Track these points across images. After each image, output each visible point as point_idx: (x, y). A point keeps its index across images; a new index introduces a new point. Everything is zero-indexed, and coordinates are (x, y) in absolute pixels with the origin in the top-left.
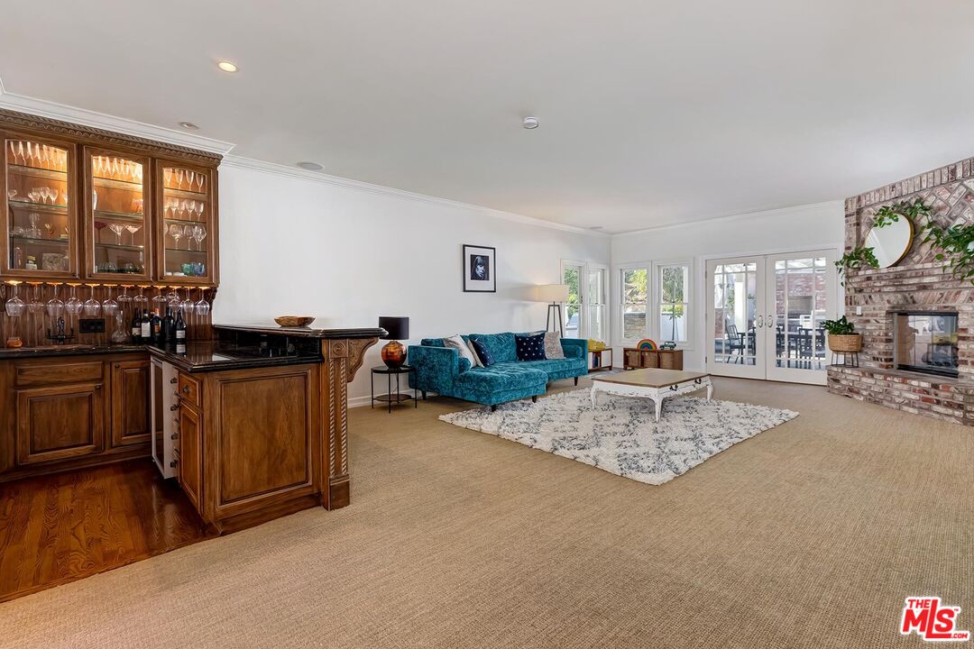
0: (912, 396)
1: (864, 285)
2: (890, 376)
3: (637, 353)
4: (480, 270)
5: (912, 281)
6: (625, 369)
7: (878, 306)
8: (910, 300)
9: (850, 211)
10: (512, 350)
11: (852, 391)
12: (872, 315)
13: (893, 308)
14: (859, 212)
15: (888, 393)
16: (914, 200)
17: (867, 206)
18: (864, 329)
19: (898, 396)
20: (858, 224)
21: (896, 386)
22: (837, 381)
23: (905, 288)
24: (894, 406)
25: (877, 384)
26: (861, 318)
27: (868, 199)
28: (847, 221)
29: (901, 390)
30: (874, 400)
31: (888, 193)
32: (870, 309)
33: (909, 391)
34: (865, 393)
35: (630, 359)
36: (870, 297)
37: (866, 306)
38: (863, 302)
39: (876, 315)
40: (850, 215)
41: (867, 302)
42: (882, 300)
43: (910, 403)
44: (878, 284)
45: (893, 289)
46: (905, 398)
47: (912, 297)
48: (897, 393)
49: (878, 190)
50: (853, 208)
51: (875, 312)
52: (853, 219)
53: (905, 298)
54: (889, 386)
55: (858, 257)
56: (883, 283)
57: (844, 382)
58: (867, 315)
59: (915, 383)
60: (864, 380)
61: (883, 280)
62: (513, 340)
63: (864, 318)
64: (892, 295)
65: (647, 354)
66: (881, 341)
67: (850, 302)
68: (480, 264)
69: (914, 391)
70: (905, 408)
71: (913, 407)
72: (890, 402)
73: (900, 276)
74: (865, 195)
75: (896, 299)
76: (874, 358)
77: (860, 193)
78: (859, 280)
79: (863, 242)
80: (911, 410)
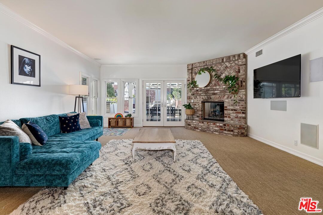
0: (217, 129)
1: (195, 93)
2: (209, 122)
3: (115, 120)
4: (27, 69)
5: (211, 92)
6: (109, 127)
7: (199, 100)
8: (209, 98)
9: (189, 69)
10: (58, 127)
11: (195, 128)
12: (197, 103)
13: (204, 100)
14: (192, 69)
15: (208, 128)
16: (210, 67)
17: (195, 67)
18: (194, 107)
19: (212, 129)
20: (192, 73)
21: (211, 125)
22: (189, 125)
23: (208, 94)
24: (210, 132)
25: (205, 125)
26: (193, 103)
27: (195, 65)
28: (188, 72)
29: (213, 127)
30: (203, 131)
31: (202, 64)
32: (196, 100)
33: (215, 127)
34: (200, 128)
35: (111, 123)
36: (196, 97)
37: (195, 99)
38: (194, 98)
39: (198, 103)
40: (189, 70)
41: (195, 98)
42: (200, 98)
43: (216, 131)
44: (200, 93)
45: (204, 94)
46: (215, 129)
47: (210, 97)
48: (211, 128)
49: (199, 63)
50: (190, 67)
51: (198, 102)
52: (190, 71)
53: (208, 97)
54: (209, 126)
55: (193, 83)
56: (202, 92)
57: (192, 125)
58: (195, 103)
59: (218, 124)
60: (200, 124)
61: (202, 91)
62: (57, 119)
63: (194, 103)
64: (203, 96)
65: (120, 120)
66: (200, 111)
67: (189, 98)
68: (27, 64)
69: (217, 127)
70: (214, 133)
71: (217, 132)
72: (209, 131)
73: (208, 90)
74: (194, 63)
75: (205, 97)
76: (197, 116)
77: (193, 63)
78: (194, 91)
79: (194, 79)
80: (216, 133)
